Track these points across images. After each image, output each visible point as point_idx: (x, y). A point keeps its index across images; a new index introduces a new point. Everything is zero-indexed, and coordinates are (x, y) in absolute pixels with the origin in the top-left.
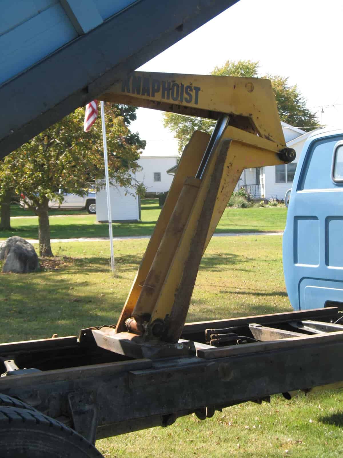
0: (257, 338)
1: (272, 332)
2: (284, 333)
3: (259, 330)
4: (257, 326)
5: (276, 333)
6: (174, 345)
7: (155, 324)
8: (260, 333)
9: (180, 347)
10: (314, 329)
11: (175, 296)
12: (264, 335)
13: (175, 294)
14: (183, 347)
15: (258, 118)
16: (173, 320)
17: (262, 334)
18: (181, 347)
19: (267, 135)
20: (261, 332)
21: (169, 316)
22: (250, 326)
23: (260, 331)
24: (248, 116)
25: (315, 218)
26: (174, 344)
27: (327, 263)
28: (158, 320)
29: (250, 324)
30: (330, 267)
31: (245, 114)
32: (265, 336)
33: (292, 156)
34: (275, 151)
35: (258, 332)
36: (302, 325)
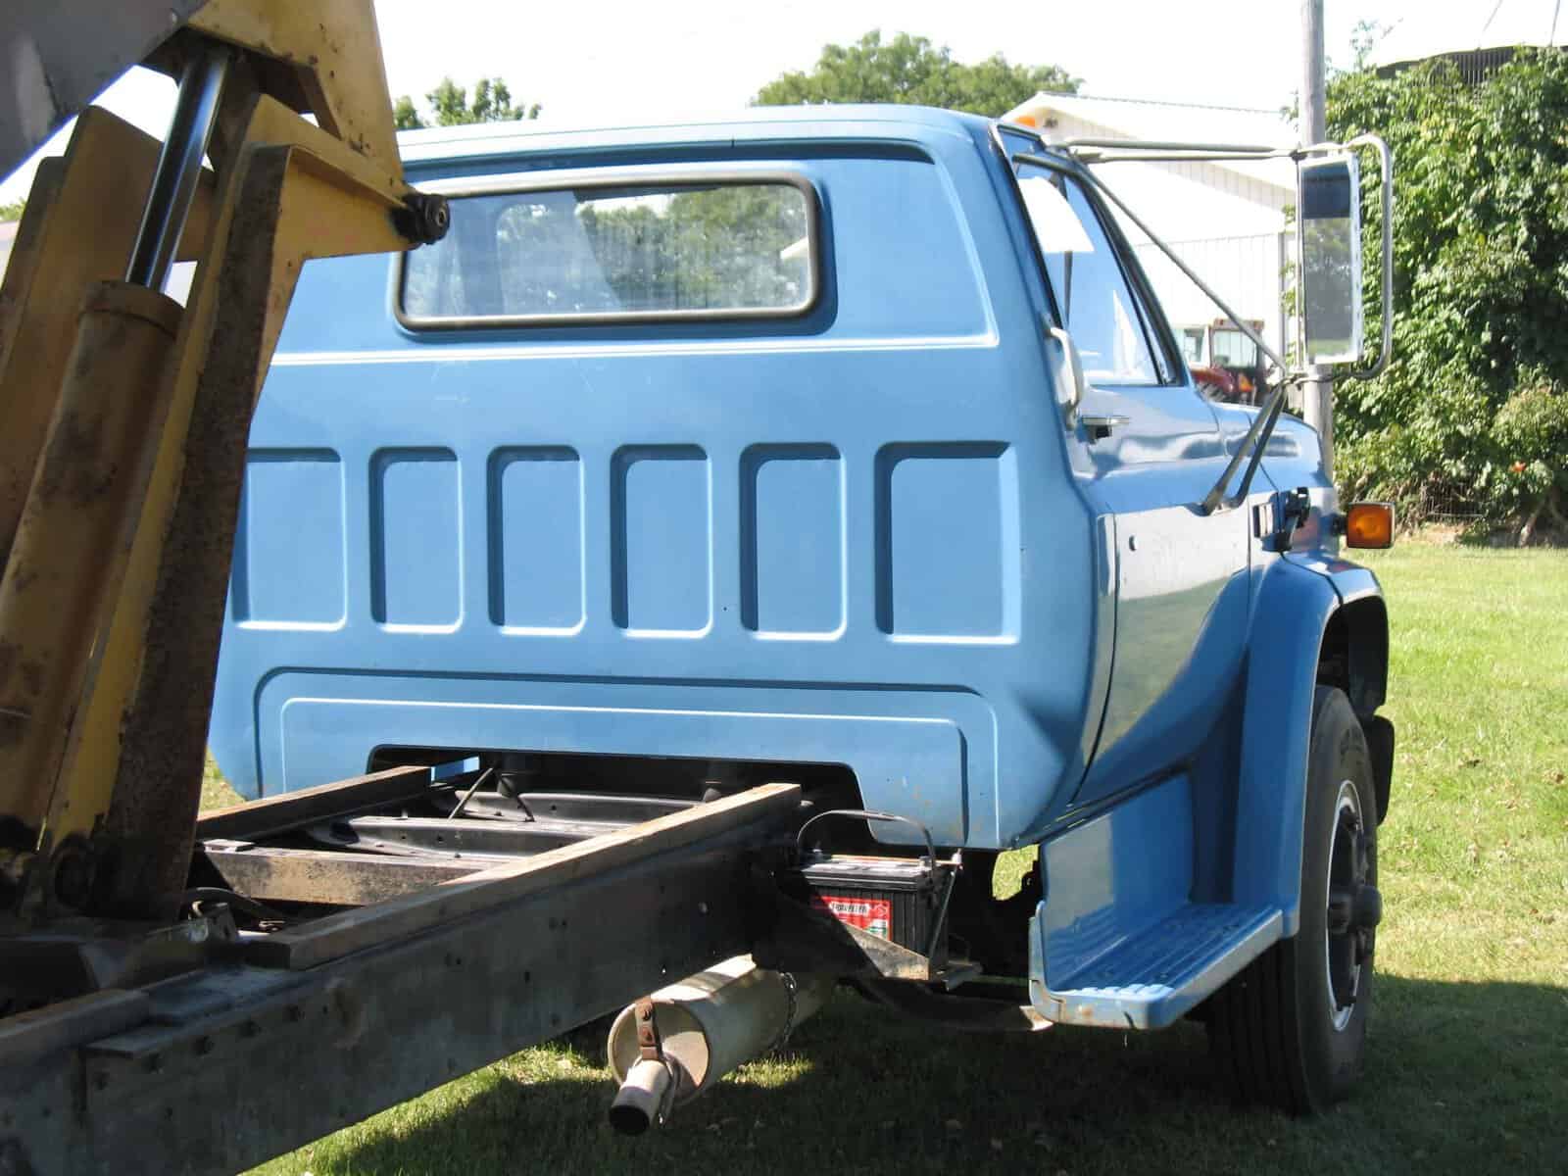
0: (248, 892)
1: (318, 864)
2: (375, 862)
3: (256, 860)
4: (240, 849)
5: (339, 864)
6: (182, 928)
7: (61, 855)
8: (260, 870)
9: (200, 933)
10: (404, 843)
11: (121, 741)
12: (282, 875)
13: (121, 735)
14: (207, 933)
15: (332, 74)
16: (127, 833)
17: (269, 875)
18: (204, 932)
19: (356, 140)
20: (267, 865)
21: (103, 822)
22: (208, 850)
23: (262, 865)
24: (308, 64)
25: (328, 454)
26: (182, 925)
27: (379, 614)
28: (72, 840)
29: (206, 843)
30: (390, 628)
31: (299, 58)
32: (287, 880)
33: (441, 220)
34: (389, 197)
35: (249, 869)
36: (353, 834)
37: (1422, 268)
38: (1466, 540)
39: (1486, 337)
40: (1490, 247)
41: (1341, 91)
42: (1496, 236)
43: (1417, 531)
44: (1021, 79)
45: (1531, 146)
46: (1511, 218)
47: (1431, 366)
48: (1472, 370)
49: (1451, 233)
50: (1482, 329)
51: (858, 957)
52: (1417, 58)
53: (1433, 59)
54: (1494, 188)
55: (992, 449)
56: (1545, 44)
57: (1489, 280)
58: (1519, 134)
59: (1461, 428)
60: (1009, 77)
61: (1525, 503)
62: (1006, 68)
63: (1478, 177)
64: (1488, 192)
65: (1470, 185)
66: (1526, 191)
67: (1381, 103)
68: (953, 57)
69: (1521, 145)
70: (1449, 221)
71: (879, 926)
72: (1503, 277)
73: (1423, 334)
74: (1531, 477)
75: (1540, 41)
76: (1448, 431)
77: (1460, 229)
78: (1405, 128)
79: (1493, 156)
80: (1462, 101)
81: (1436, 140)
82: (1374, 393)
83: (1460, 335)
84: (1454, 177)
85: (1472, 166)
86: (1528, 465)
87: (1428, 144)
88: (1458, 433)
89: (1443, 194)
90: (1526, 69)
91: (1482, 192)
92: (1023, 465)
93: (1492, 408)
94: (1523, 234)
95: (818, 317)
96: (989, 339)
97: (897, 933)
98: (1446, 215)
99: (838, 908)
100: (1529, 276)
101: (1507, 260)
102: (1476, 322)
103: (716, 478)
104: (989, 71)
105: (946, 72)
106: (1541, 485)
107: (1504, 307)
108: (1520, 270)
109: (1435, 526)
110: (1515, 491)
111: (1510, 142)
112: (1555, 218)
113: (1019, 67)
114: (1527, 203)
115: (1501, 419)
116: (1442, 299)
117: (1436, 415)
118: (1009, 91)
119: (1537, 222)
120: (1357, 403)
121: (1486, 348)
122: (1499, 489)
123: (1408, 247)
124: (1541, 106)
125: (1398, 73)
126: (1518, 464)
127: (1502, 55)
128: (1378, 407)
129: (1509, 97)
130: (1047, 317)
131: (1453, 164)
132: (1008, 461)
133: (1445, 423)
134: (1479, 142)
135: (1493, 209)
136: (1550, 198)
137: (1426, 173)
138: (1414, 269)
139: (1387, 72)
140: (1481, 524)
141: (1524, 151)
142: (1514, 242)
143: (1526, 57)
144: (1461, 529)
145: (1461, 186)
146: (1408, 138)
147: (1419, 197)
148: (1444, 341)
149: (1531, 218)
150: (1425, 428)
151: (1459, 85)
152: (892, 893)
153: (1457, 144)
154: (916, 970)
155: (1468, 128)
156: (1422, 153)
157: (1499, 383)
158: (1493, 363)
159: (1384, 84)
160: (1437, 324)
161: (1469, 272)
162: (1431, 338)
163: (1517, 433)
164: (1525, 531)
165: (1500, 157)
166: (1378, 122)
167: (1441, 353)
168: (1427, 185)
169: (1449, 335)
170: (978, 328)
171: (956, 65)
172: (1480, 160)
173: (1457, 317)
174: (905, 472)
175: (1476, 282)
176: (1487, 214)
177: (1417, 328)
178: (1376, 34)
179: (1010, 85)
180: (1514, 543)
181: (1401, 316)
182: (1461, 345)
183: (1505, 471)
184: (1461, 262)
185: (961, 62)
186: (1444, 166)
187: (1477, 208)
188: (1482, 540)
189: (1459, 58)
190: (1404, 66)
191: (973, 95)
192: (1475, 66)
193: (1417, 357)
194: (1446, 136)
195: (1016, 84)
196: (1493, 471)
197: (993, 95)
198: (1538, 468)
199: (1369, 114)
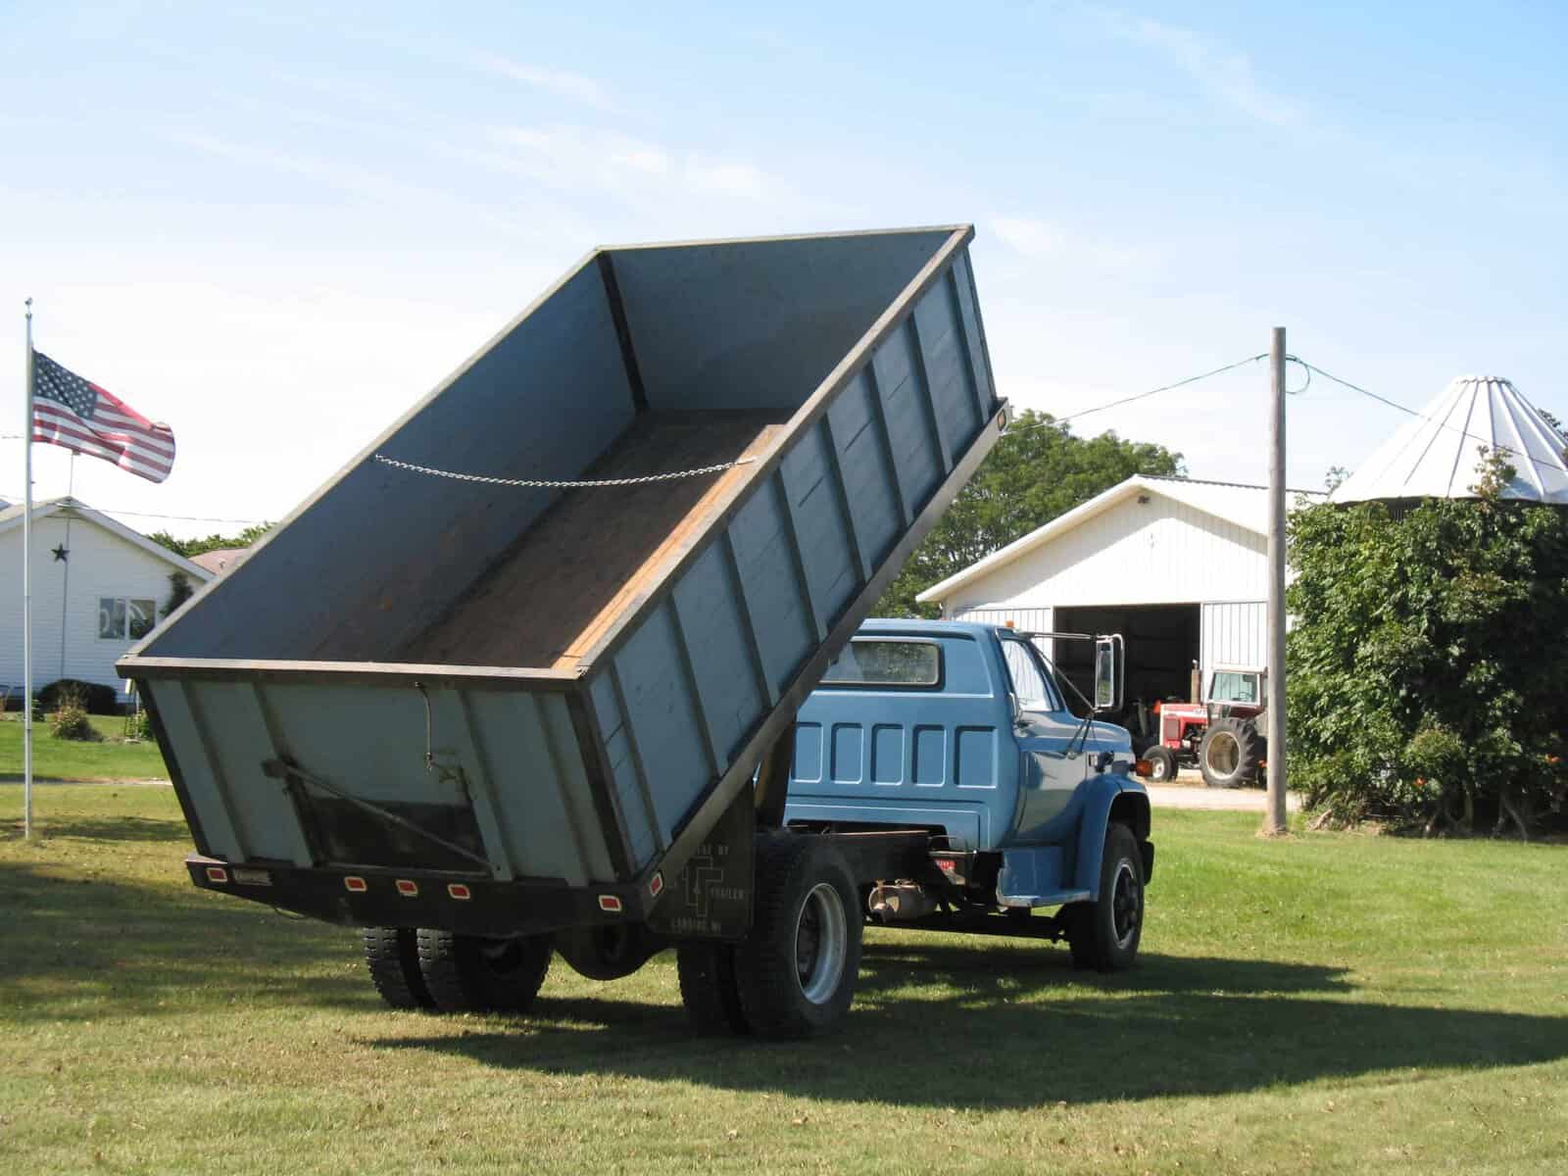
37: (1361, 643)
38: (1388, 832)
39: (1403, 693)
40: (1403, 632)
41: (1311, 519)
42: (1407, 624)
43: (1356, 827)
44: (1126, 454)
45: (1432, 564)
46: (1419, 613)
47: (1366, 711)
48: (1394, 716)
49: (1379, 621)
50: (1401, 688)
51: (944, 878)
52: (1361, 500)
53: (1371, 501)
54: (1407, 592)
55: (991, 729)
56: (1444, 496)
57: (1400, 654)
58: (1425, 557)
59: (1381, 754)
60: (1117, 452)
61: (1427, 808)
62: (1116, 444)
63: (1398, 584)
64: (1403, 595)
65: (1392, 589)
66: (1428, 595)
67: (1339, 528)
68: (1072, 432)
69: (1425, 565)
70: (1378, 612)
71: (951, 868)
72: (1411, 652)
73: (1360, 689)
74: (1428, 790)
75: (1440, 492)
76: (1373, 756)
77: (1384, 618)
78: (1353, 548)
79: (1409, 569)
80: (1390, 530)
81: (1371, 557)
82: (1329, 726)
83: (1385, 691)
84: (1380, 583)
85: (1395, 576)
86: (1427, 780)
87: (1366, 559)
88: (1380, 758)
89: (1374, 595)
90: (1429, 513)
91: (1399, 594)
92: (1000, 735)
93: (1404, 742)
94: (1425, 624)
95: (939, 686)
96: (991, 696)
97: (957, 871)
98: (1377, 609)
99: (939, 863)
100: (1430, 652)
101: (1414, 641)
102: (1396, 683)
103: (905, 736)
104: (1101, 445)
105: (1064, 445)
106: (1435, 795)
107: (1414, 674)
108: (1423, 648)
109: (1368, 822)
110: (1419, 799)
111: (1419, 561)
112: (1446, 614)
113: (1126, 442)
114: (1429, 603)
115: (1409, 749)
116: (1375, 667)
117: (1367, 745)
118: (1117, 463)
119: (1434, 617)
120: (1317, 736)
121: (1403, 699)
122: (1408, 798)
123: (1353, 629)
124: (1438, 538)
125: (1349, 509)
126: (1419, 781)
127: (1414, 502)
128: (1332, 739)
129: (1417, 531)
130: (1008, 688)
131: (1380, 574)
132: (995, 733)
133: (1372, 751)
134: (1399, 560)
135: (1406, 606)
136: (1443, 600)
137: (1363, 579)
138: (1358, 643)
139: (1342, 507)
140: (1400, 821)
141: (1428, 568)
142: (1419, 629)
143: (1430, 506)
144: (1385, 825)
145: (1386, 590)
146: (1353, 555)
147: (1359, 595)
148: (1375, 695)
149: (1432, 613)
150: (1360, 755)
151: (1388, 520)
152: (956, 859)
153: (1385, 560)
154: (961, 882)
155: (1392, 549)
156: (1360, 566)
157: (1409, 725)
158: (1408, 711)
159: (1341, 516)
160: (1370, 683)
161: (1387, 648)
162: (1365, 693)
163: (1418, 759)
164: (1428, 828)
165: (1413, 571)
166: (1335, 542)
167: (1373, 703)
168: (1363, 587)
169: (1378, 691)
170: (988, 692)
171: (1074, 439)
172: (1401, 572)
173: (1383, 678)
174: (965, 735)
175: (1392, 655)
176: (1402, 609)
177: (1357, 685)
178: (1343, 476)
179: (1117, 459)
180: (1420, 835)
181: (1347, 676)
182: (1386, 699)
183: (1411, 785)
184: (1382, 641)
185: (1078, 435)
186: (1374, 575)
187: (1396, 605)
188: (1399, 833)
189: (1387, 501)
190: (1353, 504)
191: (1086, 466)
192: (1399, 508)
193: (1358, 705)
194: (1378, 553)
195: (1124, 459)
196: (1404, 784)
197: (1103, 467)
198: (1434, 784)
199: (1330, 536)
